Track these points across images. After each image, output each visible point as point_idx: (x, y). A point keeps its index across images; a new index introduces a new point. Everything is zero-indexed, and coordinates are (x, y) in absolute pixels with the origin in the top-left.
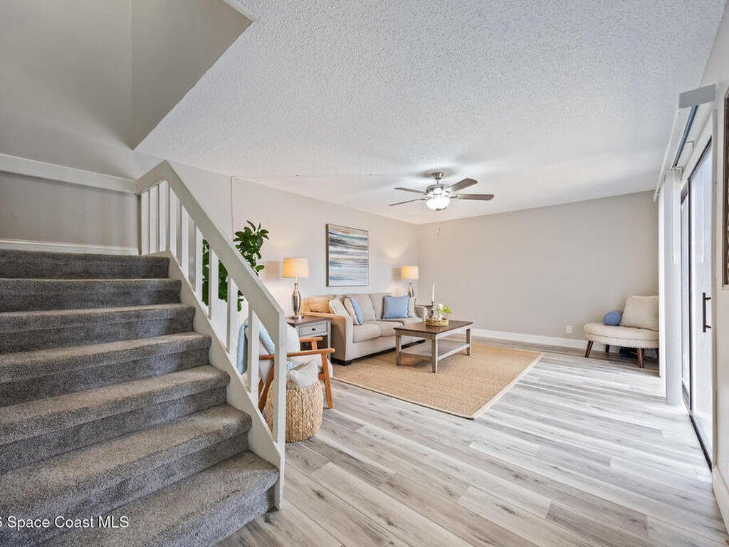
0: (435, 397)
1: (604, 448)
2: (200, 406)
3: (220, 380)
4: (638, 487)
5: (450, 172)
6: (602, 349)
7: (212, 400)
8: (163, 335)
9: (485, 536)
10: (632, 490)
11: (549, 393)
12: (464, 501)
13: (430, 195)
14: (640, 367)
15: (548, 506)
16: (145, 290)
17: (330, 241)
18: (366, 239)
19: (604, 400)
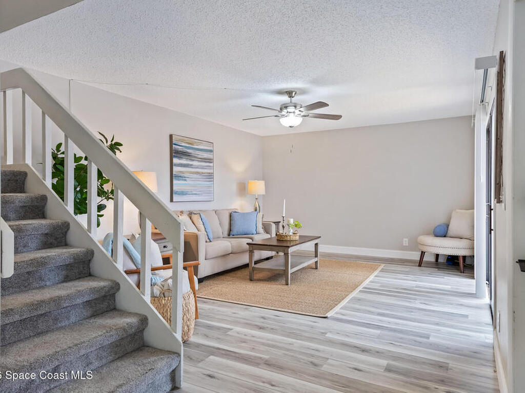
0: (292, 304)
1: (426, 329)
2: (96, 311)
3: (112, 288)
4: (446, 349)
5: (303, 92)
6: (433, 259)
7: (104, 305)
8: (40, 249)
9: (343, 384)
10: (443, 351)
11: (388, 295)
12: (325, 368)
13: (284, 112)
14: (461, 272)
15: (385, 365)
16: (12, 205)
17: (175, 153)
18: (211, 151)
19: (431, 298)
